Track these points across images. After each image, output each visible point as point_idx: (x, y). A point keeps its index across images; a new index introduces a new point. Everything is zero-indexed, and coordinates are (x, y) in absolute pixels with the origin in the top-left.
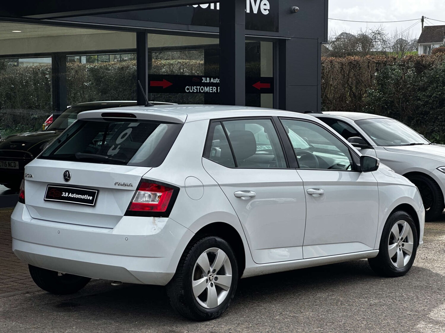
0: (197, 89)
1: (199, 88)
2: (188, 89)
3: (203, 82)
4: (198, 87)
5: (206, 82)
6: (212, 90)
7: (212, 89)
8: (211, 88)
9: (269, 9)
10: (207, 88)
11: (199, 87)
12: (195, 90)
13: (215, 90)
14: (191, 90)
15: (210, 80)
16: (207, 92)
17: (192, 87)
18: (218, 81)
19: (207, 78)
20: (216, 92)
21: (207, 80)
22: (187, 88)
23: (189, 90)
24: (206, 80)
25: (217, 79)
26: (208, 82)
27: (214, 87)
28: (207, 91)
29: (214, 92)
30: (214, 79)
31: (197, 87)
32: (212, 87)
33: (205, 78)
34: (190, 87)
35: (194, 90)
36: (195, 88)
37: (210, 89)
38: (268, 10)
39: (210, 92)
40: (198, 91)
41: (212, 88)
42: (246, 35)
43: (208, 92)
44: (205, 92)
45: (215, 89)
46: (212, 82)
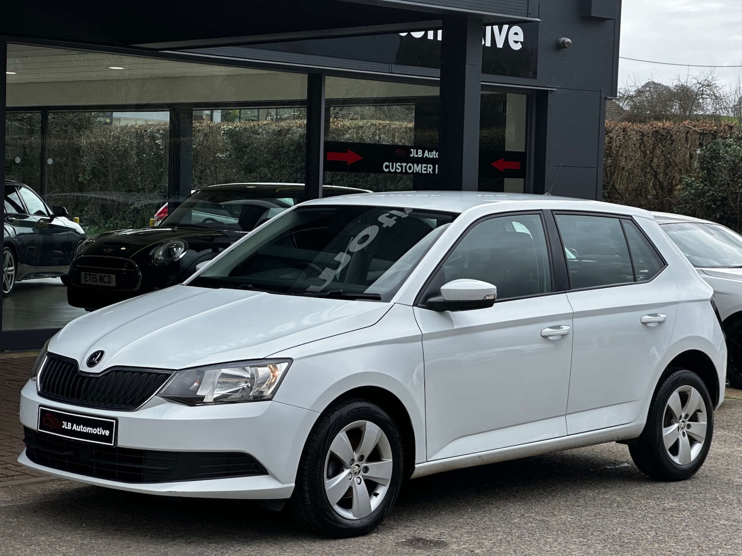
0: (402, 166)
1: (406, 166)
2: (387, 167)
3: (411, 156)
4: (404, 164)
5: (417, 156)
6: (427, 170)
7: (425, 169)
8: (425, 167)
9: (523, 41)
10: (418, 166)
11: (406, 164)
12: (398, 169)
13: (430, 170)
14: (393, 169)
15: (423, 153)
16: (417, 173)
17: (395, 164)
18: (435, 155)
19: (419, 151)
20: (431, 172)
21: (419, 153)
22: (386, 165)
23: (389, 169)
24: (417, 154)
25: (434, 152)
26: (419, 156)
27: (429, 165)
28: (417, 171)
29: (428, 172)
30: (430, 153)
31: (402, 164)
32: (426, 165)
33: (415, 150)
34: (391, 163)
35: (396, 168)
36: (399, 165)
37: (423, 169)
38: (521, 42)
39: (423, 172)
40: (404, 171)
41: (427, 167)
42: (482, 82)
43: (420, 172)
44: (415, 172)
45: (430, 168)
46: (426, 157)
